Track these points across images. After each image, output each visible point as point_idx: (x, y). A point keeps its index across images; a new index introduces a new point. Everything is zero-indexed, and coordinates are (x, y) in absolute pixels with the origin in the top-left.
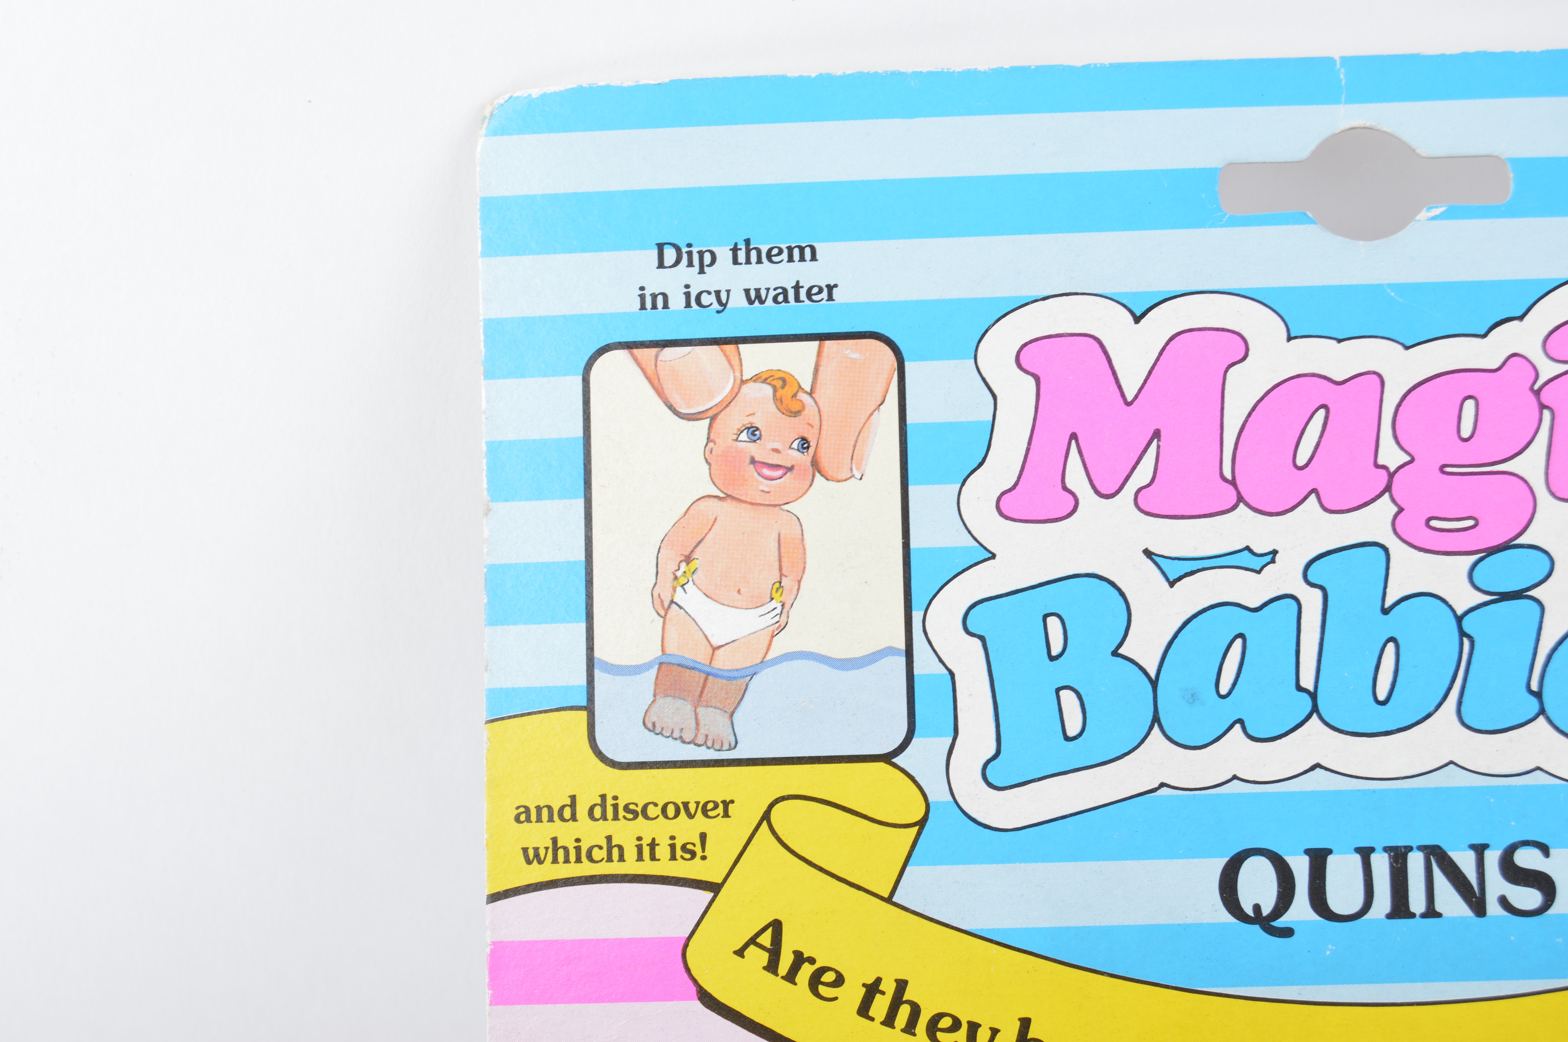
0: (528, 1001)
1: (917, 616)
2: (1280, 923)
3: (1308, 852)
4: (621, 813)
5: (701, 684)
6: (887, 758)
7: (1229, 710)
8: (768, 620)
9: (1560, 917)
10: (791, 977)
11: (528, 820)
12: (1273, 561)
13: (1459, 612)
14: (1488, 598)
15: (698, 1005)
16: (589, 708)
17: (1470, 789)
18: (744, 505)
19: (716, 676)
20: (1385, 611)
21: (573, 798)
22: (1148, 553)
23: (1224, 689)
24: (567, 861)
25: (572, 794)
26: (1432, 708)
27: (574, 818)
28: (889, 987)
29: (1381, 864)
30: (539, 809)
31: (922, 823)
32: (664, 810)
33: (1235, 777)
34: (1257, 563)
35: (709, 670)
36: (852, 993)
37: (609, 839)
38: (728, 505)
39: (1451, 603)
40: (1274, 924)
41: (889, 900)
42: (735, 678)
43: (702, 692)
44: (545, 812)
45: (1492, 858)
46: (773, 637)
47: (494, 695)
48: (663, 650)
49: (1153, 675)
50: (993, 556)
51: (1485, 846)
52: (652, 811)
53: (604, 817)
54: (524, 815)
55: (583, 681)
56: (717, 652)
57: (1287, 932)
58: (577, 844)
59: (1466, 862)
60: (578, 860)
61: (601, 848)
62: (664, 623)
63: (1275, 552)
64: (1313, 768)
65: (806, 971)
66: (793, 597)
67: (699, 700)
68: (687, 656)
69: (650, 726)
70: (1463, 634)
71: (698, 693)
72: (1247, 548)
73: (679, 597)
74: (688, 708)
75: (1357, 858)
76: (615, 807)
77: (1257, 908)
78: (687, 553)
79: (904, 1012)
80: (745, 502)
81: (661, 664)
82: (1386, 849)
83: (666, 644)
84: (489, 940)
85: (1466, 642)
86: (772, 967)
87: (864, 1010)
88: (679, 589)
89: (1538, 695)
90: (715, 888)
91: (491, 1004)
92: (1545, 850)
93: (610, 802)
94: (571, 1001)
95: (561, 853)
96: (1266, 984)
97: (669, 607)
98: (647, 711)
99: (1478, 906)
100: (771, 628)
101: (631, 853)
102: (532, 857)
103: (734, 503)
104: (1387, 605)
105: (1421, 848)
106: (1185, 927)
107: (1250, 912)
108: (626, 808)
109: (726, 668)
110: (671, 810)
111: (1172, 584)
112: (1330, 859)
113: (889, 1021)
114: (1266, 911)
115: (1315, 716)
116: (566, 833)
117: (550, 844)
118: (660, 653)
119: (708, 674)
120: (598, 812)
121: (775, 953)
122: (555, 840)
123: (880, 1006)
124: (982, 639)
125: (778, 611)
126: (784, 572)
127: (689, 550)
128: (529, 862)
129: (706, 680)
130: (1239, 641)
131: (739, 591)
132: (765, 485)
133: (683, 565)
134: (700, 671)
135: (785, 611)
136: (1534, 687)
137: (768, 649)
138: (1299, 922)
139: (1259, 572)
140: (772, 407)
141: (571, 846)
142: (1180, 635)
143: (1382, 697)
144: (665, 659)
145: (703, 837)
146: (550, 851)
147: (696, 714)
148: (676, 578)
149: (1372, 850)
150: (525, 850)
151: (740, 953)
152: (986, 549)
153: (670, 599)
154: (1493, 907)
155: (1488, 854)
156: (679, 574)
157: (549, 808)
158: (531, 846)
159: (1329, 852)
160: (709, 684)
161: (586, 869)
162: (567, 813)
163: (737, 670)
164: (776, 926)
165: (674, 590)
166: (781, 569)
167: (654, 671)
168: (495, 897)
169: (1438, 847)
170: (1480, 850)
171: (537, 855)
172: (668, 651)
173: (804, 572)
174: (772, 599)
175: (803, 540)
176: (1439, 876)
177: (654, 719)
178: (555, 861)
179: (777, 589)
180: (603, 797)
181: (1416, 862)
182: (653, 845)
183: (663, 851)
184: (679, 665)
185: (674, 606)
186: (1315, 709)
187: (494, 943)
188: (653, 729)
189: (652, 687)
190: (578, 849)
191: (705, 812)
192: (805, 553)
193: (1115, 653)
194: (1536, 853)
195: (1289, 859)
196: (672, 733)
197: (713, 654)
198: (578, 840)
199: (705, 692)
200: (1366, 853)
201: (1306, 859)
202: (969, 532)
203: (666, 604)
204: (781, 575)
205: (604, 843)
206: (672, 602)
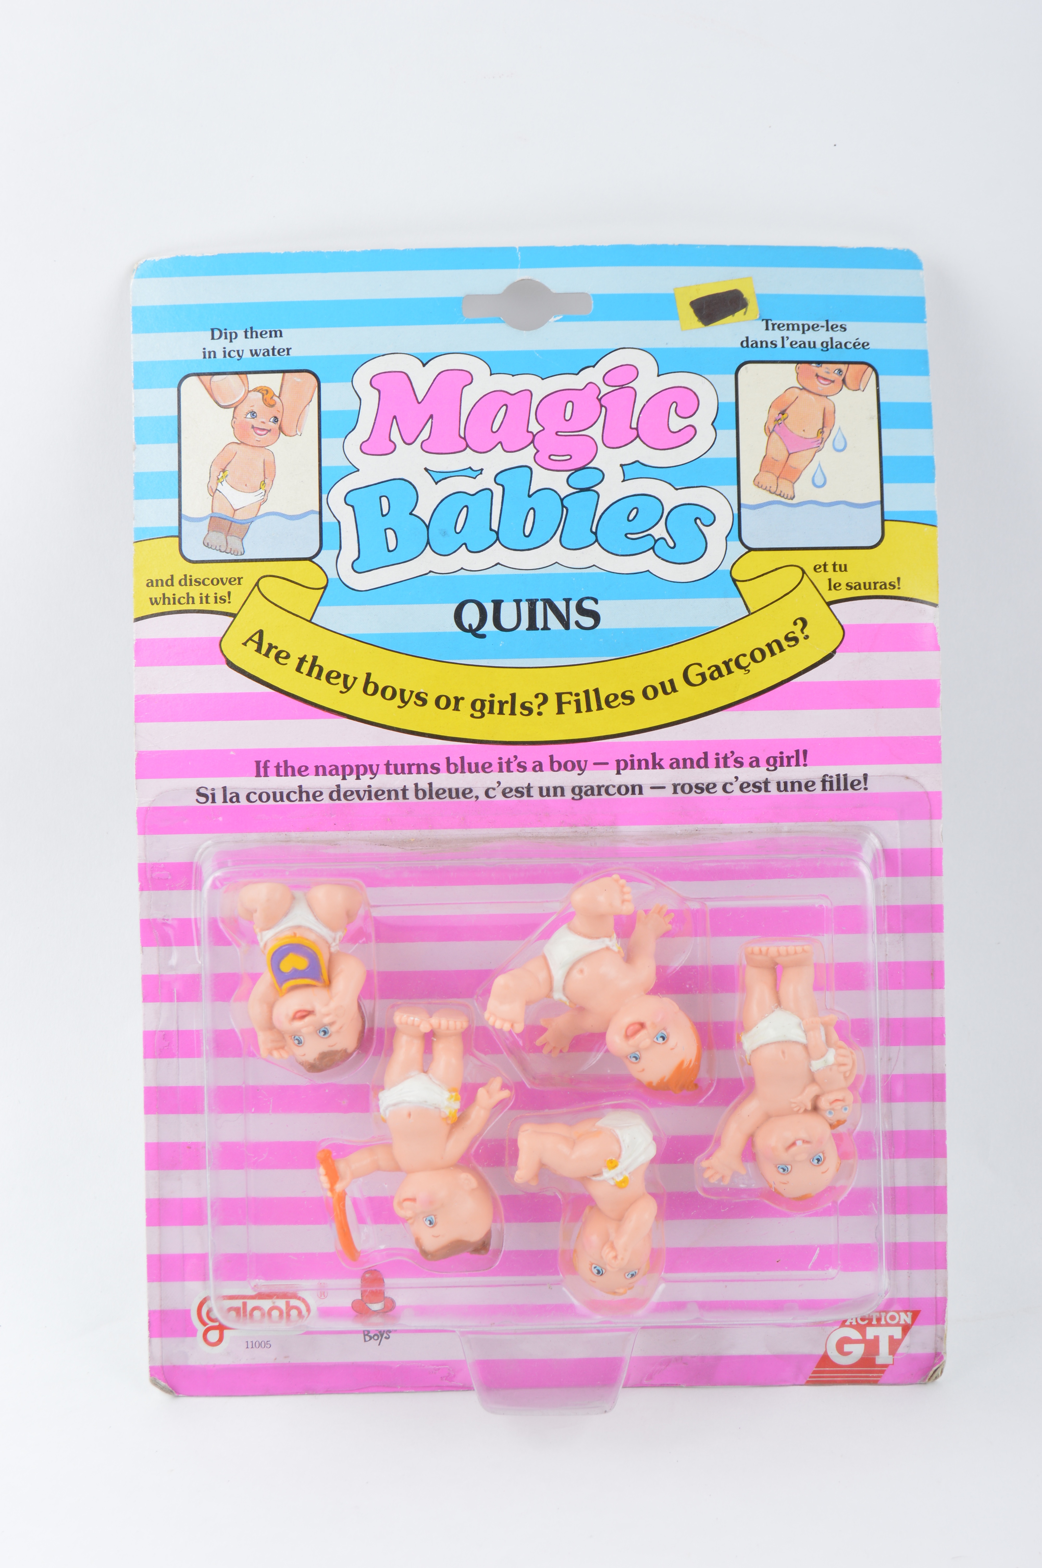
0: (152, 665)
1: (324, 497)
2: (480, 632)
3: (493, 601)
4: (193, 583)
5: (229, 526)
6: (310, 559)
7: (460, 539)
8: (259, 498)
9: (602, 630)
10: (267, 655)
11: (152, 585)
12: (481, 473)
13: (562, 497)
14: (575, 490)
15: (226, 666)
16: (179, 536)
17: (564, 574)
18: (248, 447)
19: (235, 522)
20: (530, 496)
21: (172, 576)
22: (426, 469)
23: (458, 530)
24: (169, 603)
25: (172, 574)
26: (549, 539)
27: (172, 585)
28: (309, 659)
29: (525, 607)
30: (157, 581)
31: (325, 588)
32: (212, 581)
33: (462, 568)
34: (474, 474)
35: (232, 520)
36: (293, 662)
37: (188, 594)
38: (242, 447)
39: (559, 492)
40: (477, 632)
41: (310, 621)
42: (244, 523)
43: (229, 530)
44: (160, 582)
45: (573, 604)
46: (261, 505)
47: (137, 530)
48: (212, 511)
49: (427, 524)
50: (358, 470)
51: (570, 599)
52: (207, 582)
53: (186, 585)
54: (150, 583)
55: (177, 524)
56: (236, 512)
57: (483, 636)
58: (174, 596)
59: (561, 606)
60: (174, 603)
61: (184, 598)
62: (213, 499)
63: (482, 470)
64: (496, 565)
65: (274, 652)
66: (270, 488)
67: (228, 533)
68: (223, 513)
69: (206, 544)
70: (563, 506)
71: (228, 530)
72: (470, 468)
73: (220, 487)
74: (223, 536)
75: (515, 604)
76: (191, 580)
77: (470, 625)
78: (223, 468)
79: (316, 670)
80: (249, 445)
81: (211, 517)
82: (527, 600)
83: (213, 508)
84: (135, 638)
85: (565, 510)
86: (259, 650)
87: (298, 669)
88: (220, 484)
89: (595, 533)
90: (234, 616)
91: (136, 666)
92: (596, 601)
93: (188, 578)
94: (171, 665)
95: (167, 600)
96: (473, 659)
97: (215, 492)
98: (205, 538)
99: (566, 626)
100: (260, 502)
101: (197, 600)
102: (154, 602)
103: (244, 446)
104: (530, 494)
105: (541, 600)
106: (439, 634)
107: (467, 627)
108: (196, 581)
109: (240, 519)
110: (215, 582)
111: (436, 483)
112: (503, 604)
113: (309, 674)
114: (474, 627)
115: (498, 541)
116: (169, 592)
117: (162, 596)
118: (211, 512)
119: (232, 521)
120: (183, 582)
121: (260, 644)
122: (164, 595)
123: (306, 667)
124: (353, 507)
125: (263, 494)
126: (266, 477)
127: (224, 466)
128: (152, 604)
129: (231, 524)
130: (465, 509)
131: (246, 485)
132: (258, 438)
133: (222, 473)
134: (228, 520)
135: (266, 494)
136: (594, 530)
137: (259, 511)
138: (488, 632)
139: (475, 478)
140: (262, 403)
141: (171, 597)
142: (439, 506)
143: (527, 533)
144: (213, 515)
145: (229, 593)
146: (162, 599)
147: (226, 539)
148: (218, 479)
149: (521, 600)
150: (151, 599)
151: (245, 644)
152: (355, 467)
153: (215, 488)
154: (573, 625)
155: (571, 602)
156: (219, 477)
157: (162, 580)
158: (153, 597)
159: (502, 601)
160: (232, 526)
161: (178, 607)
162: (169, 583)
163: (245, 520)
164: (261, 632)
165: (217, 484)
166: (264, 475)
167: (208, 520)
168: (137, 620)
169: (550, 599)
170: (567, 601)
171: (156, 601)
172: (214, 512)
173: (275, 477)
174: (261, 488)
175: (274, 462)
176: (550, 613)
177: (208, 541)
178: (164, 603)
179: (263, 484)
180: (185, 576)
181: (540, 606)
182: (207, 597)
183: (211, 600)
184: (219, 518)
185: (217, 491)
186: (498, 539)
187: (137, 640)
188: (208, 546)
189: (208, 527)
190: (174, 598)
191: (230, 582)
192: (275, 468)
193: (411, 514)
194: (592, 602)
195: (485, 604)
196: (216, 547)
197: (234, 513)
198: (174, 595)
199: (231, 529)
200: (518, 602)
201: (493, 604)
202: (348, 459)
203: (214, 491)
204: (265, 478)
205: (186, 596)
206: (216, 489)
